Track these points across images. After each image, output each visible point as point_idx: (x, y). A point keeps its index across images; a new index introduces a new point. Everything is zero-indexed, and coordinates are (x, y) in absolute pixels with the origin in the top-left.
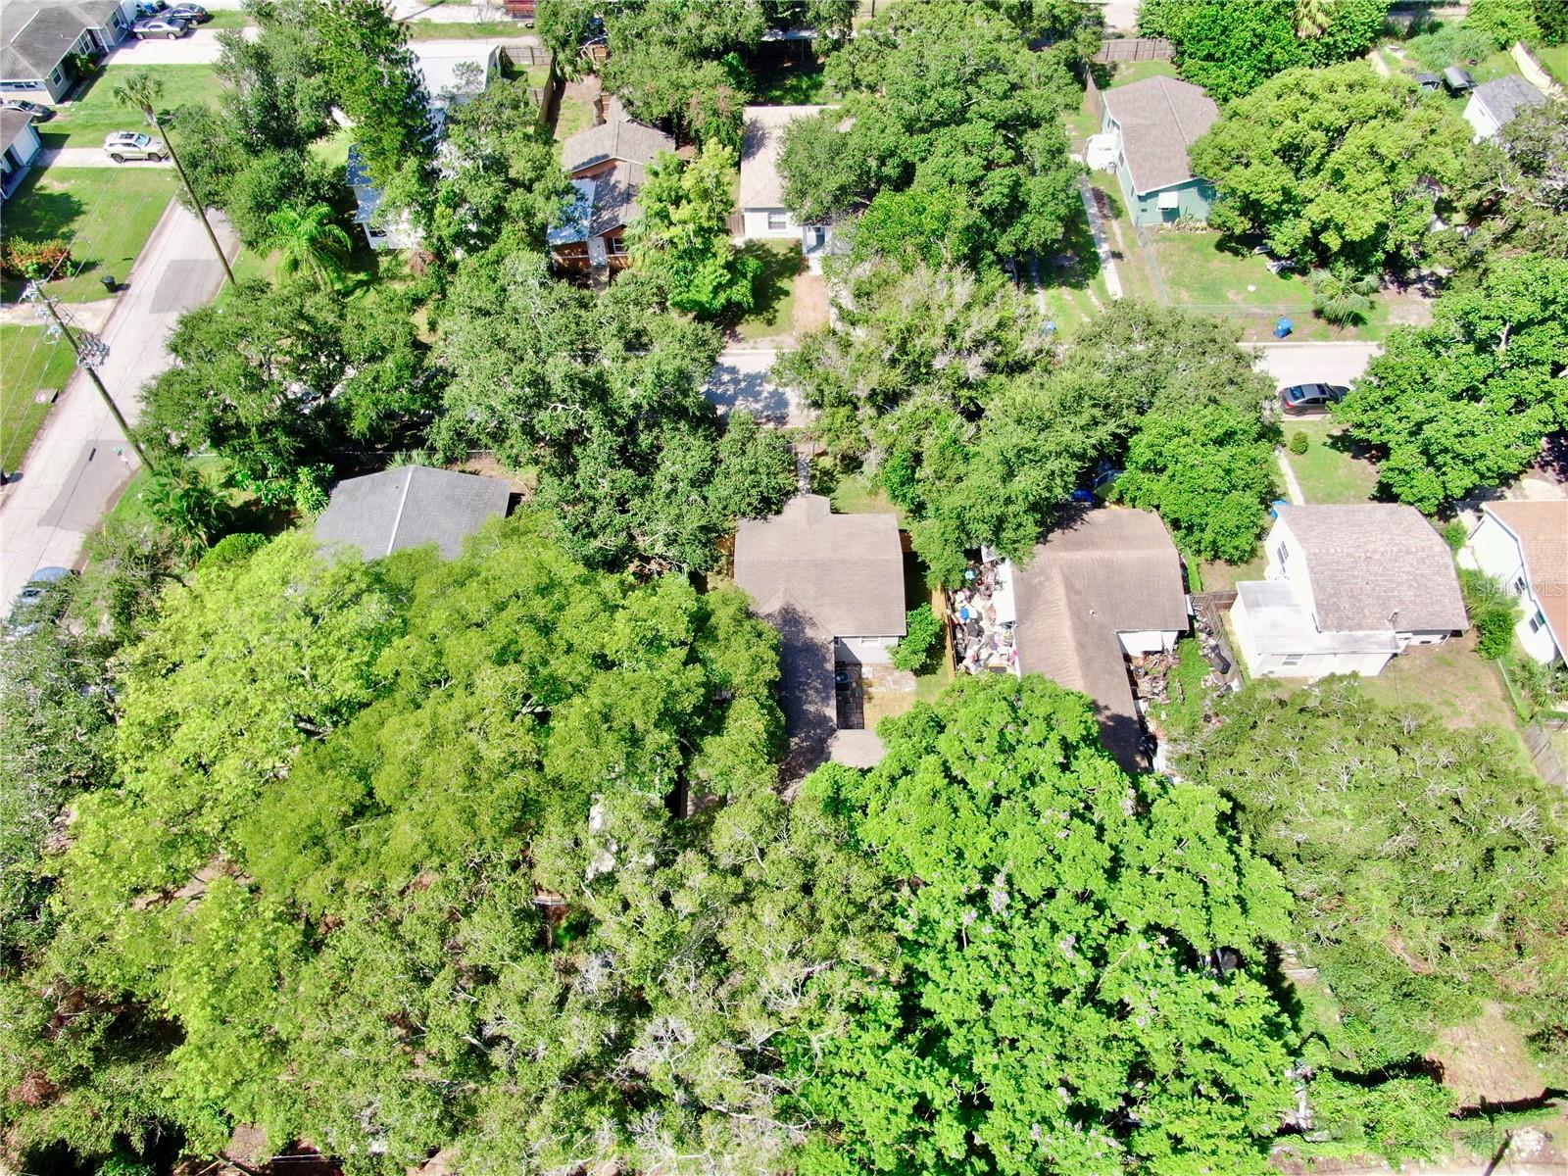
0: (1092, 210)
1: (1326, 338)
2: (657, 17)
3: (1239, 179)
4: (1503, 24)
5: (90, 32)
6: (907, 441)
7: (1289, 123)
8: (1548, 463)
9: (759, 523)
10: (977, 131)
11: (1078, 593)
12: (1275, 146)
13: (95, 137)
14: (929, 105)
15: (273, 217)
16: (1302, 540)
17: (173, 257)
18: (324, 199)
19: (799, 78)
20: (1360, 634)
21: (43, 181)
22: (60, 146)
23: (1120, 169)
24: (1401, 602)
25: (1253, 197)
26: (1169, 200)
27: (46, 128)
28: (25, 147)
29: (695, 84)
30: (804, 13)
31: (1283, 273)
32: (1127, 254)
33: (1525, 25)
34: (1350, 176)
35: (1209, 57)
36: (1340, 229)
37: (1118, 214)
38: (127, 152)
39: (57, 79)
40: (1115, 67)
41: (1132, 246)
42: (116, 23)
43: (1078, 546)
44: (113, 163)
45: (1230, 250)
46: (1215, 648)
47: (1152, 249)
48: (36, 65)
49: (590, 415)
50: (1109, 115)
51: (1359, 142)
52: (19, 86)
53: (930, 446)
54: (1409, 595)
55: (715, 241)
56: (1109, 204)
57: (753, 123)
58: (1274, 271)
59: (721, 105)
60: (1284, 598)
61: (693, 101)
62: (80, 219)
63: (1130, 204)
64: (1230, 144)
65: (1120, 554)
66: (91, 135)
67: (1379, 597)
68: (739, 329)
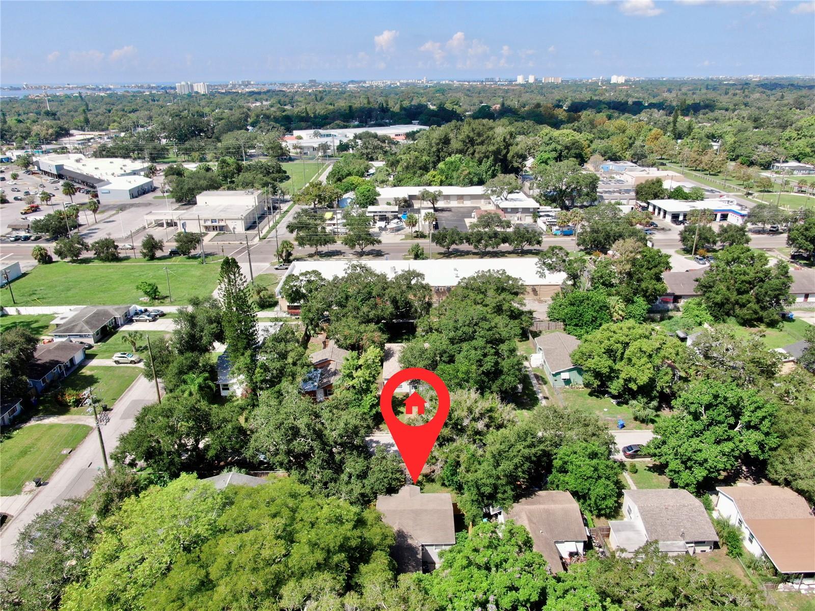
0: (534, 381)
1: (641, 429)
2: (351, 308)
3: (591, 363)
4: (697, 316)
5: (115, 318)
6: (453, 456)
7: (606, 341)
8: (748, 477)
9: (388, 496)
10: (479, 342)
11: (535, 524)
12: (603, 350)
13: (109, 354)
14: (460, 333)
15: (185, 377)
16: (635, 502)
17: (134, 399)
18: (207, 371)
19: (409, 336)
20: (669, 542)
21: (83, 371)
22: (93, 358)
23: (545, 366)
24: (685, 528)
25: (597, 370)
26: (566, 376)
27: (88, 352)
28: (78, 357)
29: (365, 331)
30: (410, 310)
31: (619, 404)
32: (550, 398)
33: (706, 316)
34: (634, 360)
35: (576, 325)
36: (635, 381)
37: (545, 383)
38: (121, 360)
39: (97, 334)
40: (540, 332)
41: (552, 394)
42: (126, 316)
43: (533, 504)
44: (114, 364)
45: (595, 396)
46: (603, 553)
47: (561, 396)
48: (91, 329)
49: (315, 444)
50: (538, 346)
51: (634, 347)
52: (81, 336)
53: (463, 458)
54: (688, 525)
55: (372, 386)
56: (542, 380)
57: (389, 349)
58: (614, 403)
59: (376, 339)
60: (631, 527)
61: (364, 338)
62: (96, 385)
63: (550, 379)
64: (585, 350)
65: (552, 506)
66: (107, 354)
67: (675, 526)
68: (380, 426)
